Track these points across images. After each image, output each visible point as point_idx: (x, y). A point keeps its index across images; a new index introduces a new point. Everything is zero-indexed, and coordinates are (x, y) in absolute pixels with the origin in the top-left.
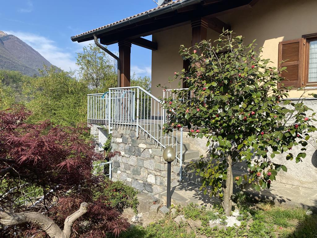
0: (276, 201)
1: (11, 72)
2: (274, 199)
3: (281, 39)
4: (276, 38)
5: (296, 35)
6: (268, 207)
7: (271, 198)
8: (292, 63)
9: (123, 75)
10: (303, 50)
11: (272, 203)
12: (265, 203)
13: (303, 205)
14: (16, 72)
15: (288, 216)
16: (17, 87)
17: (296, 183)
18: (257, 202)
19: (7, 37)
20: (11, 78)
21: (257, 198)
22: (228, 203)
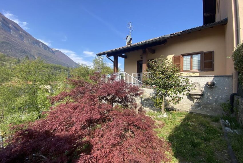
0: (176, 110)
1: (58, 65)
2: (176, 109)
3: (173, 55)
4: (172, 55)
5: (179, 54)
6: (174, 112)
7: (175, 109)
8: (178, 64)
9: (115, 68)
10: (181, 59)
11: (175, 111)
12: (173, 111)
13: (186, 111)
14: (60, 65)
15: (182, 114)
16: (60, 72)
17: (182, 105)
18: (170, 111)
19: (56, 51)
20: (58, 67)
21: (170, 110)
22: (163, 110)
